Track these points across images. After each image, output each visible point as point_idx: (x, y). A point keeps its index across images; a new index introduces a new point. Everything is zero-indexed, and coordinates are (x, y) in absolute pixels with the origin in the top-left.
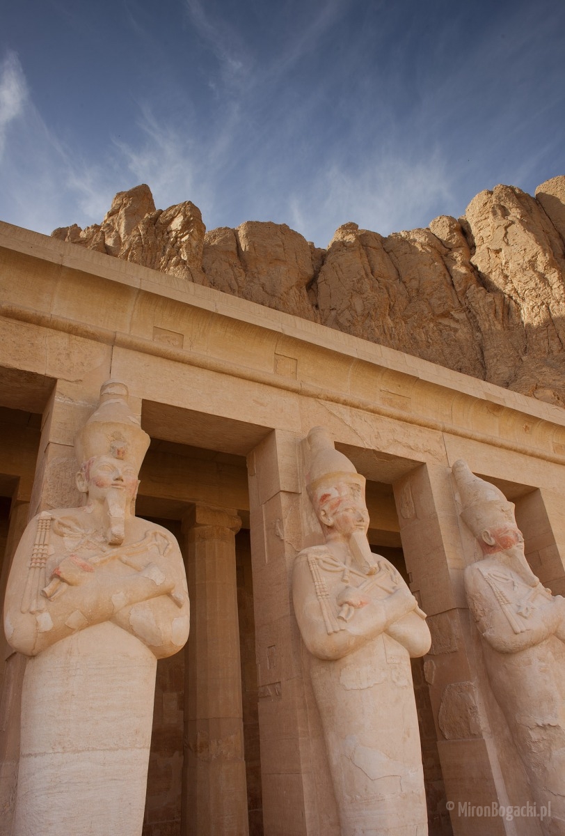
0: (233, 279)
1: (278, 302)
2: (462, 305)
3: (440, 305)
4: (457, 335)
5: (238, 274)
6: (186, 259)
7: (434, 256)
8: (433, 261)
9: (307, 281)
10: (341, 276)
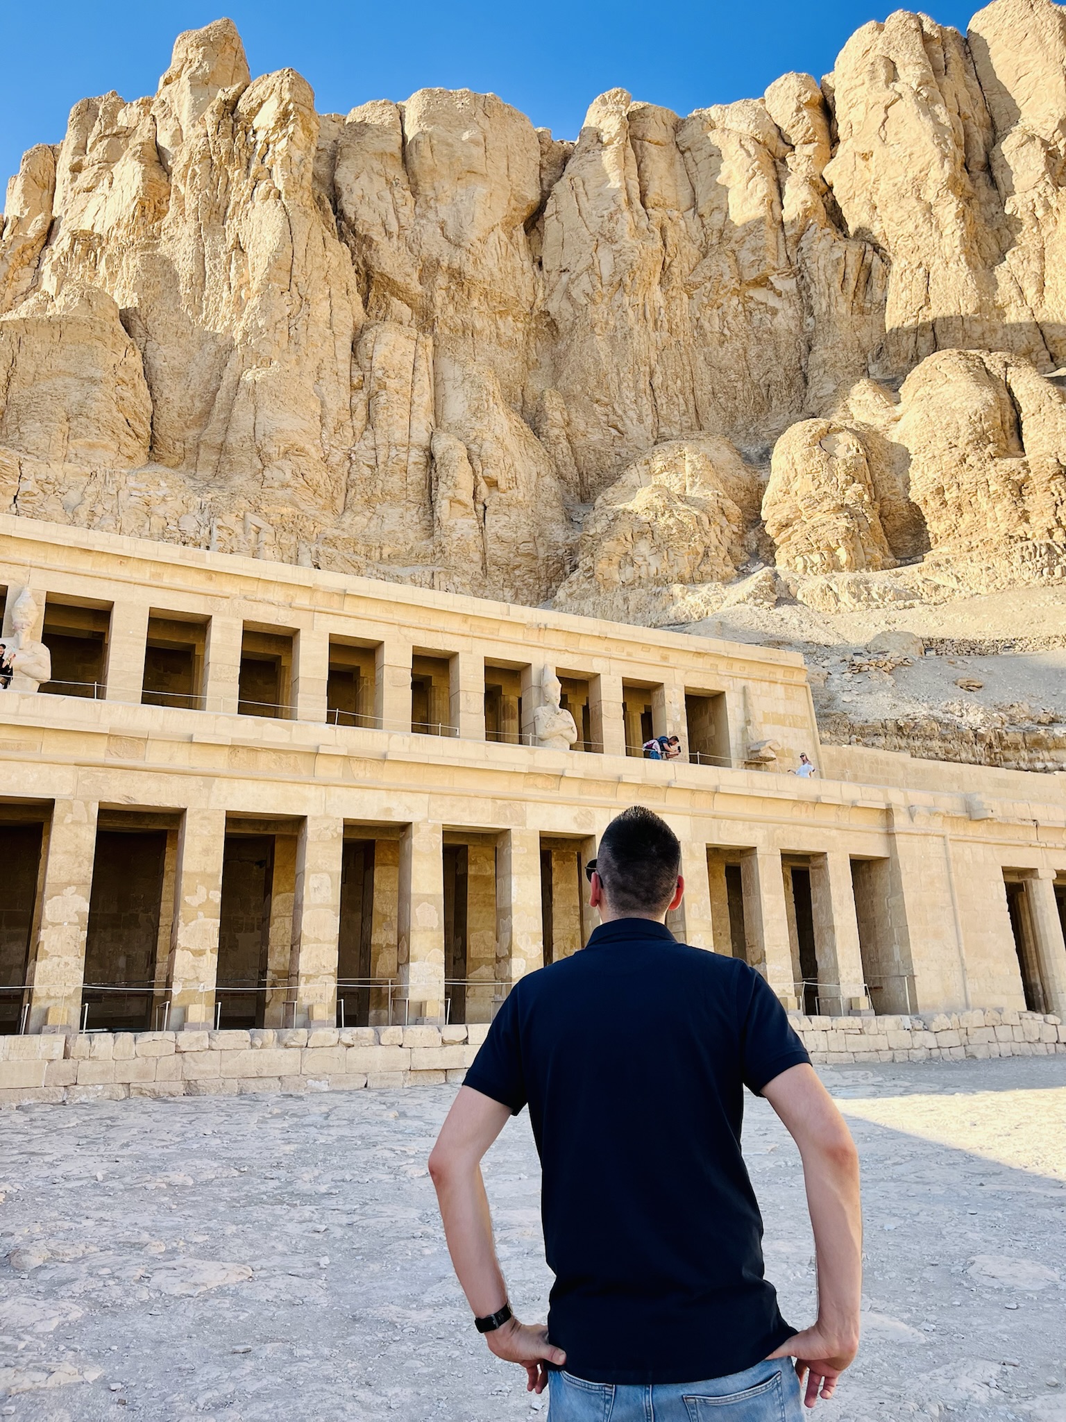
0: (392, 210)
1: (464, 258)
2: (791, 264)
3: (752, 264)
4: (775, 321)
5: (400, 201)
6: (280, 187)
7: (757, 162)
8: (755, 174)
9: (525, 214)
10: (584, 205)
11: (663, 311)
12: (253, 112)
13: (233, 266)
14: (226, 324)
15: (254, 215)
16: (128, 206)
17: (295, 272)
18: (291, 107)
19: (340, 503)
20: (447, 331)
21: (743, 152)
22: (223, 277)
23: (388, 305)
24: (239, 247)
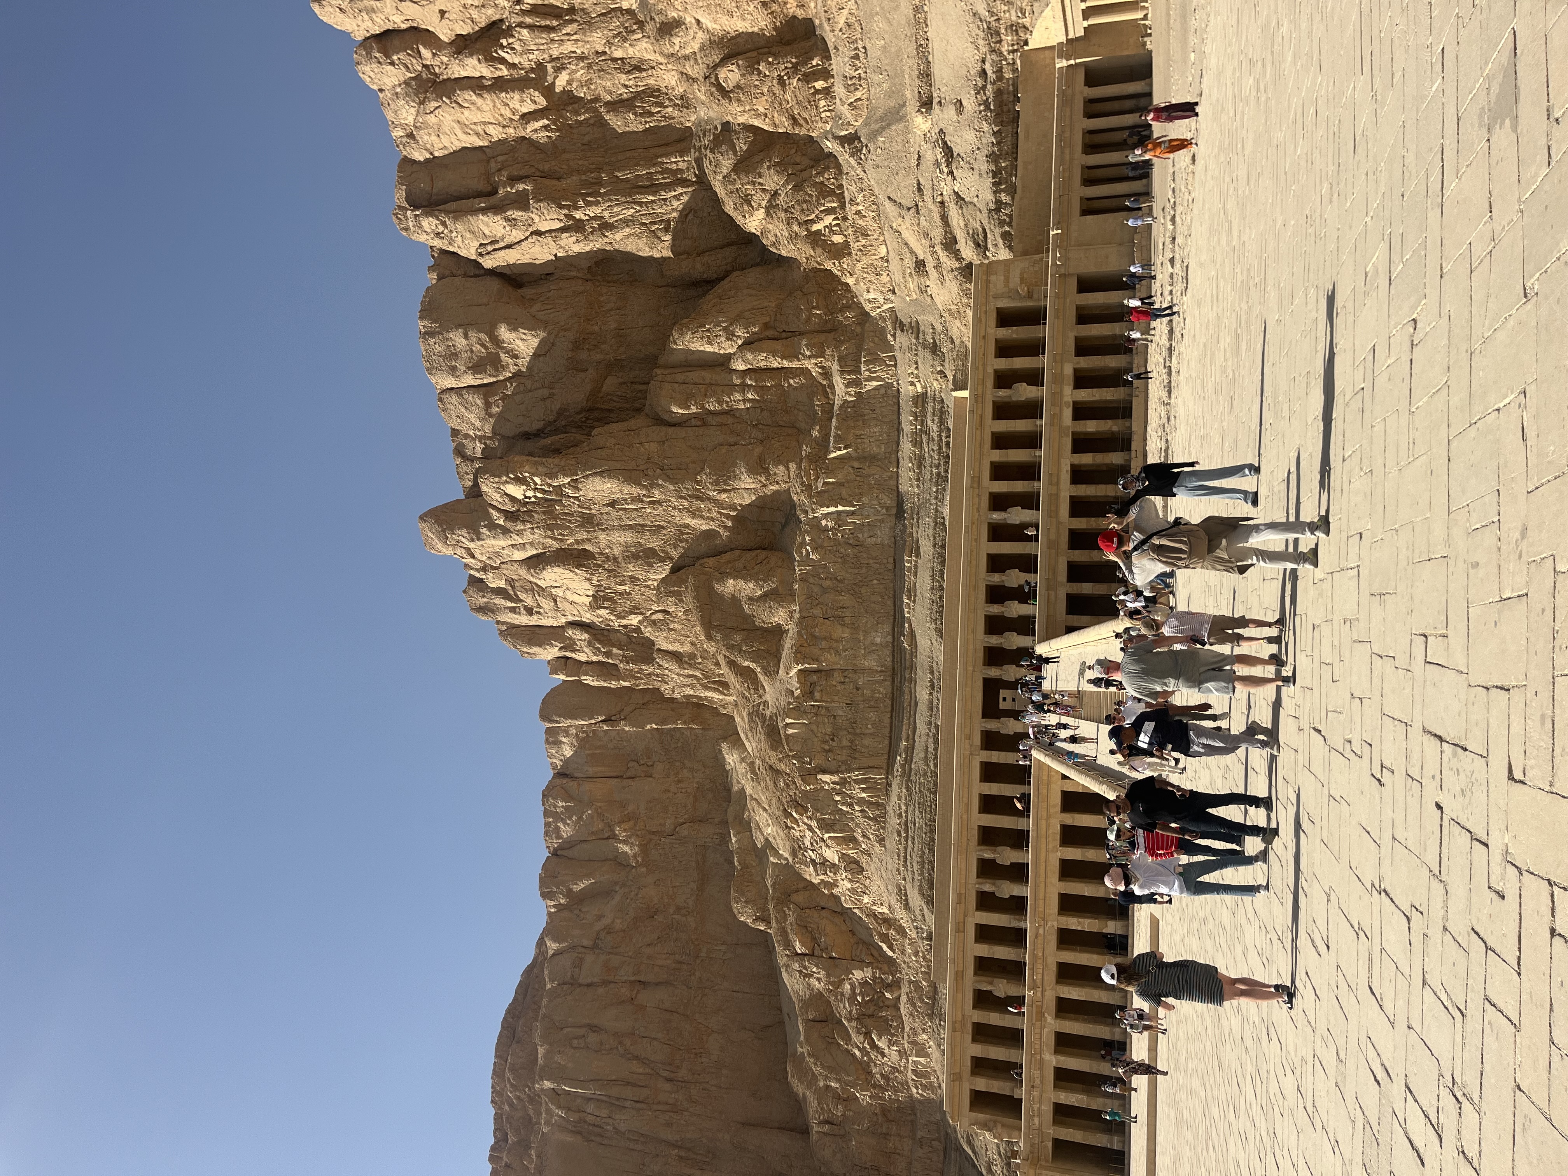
6: (569, 480)
7: (444, 99)
8: (456, 102)
9: (510, 289)
10: (502, 244)
11: (583, 177)
12: (513, 499)
13: (627, 507)
14: (670, 509)
15: (590, 495)
16: (576, 574)
17: (630, 468)
18: (511, 476)
19: (790, 431)
20: (622, 349)
21: (437, 111)
22: (635, 513)
23: (609, 394)
24: (613, 504)
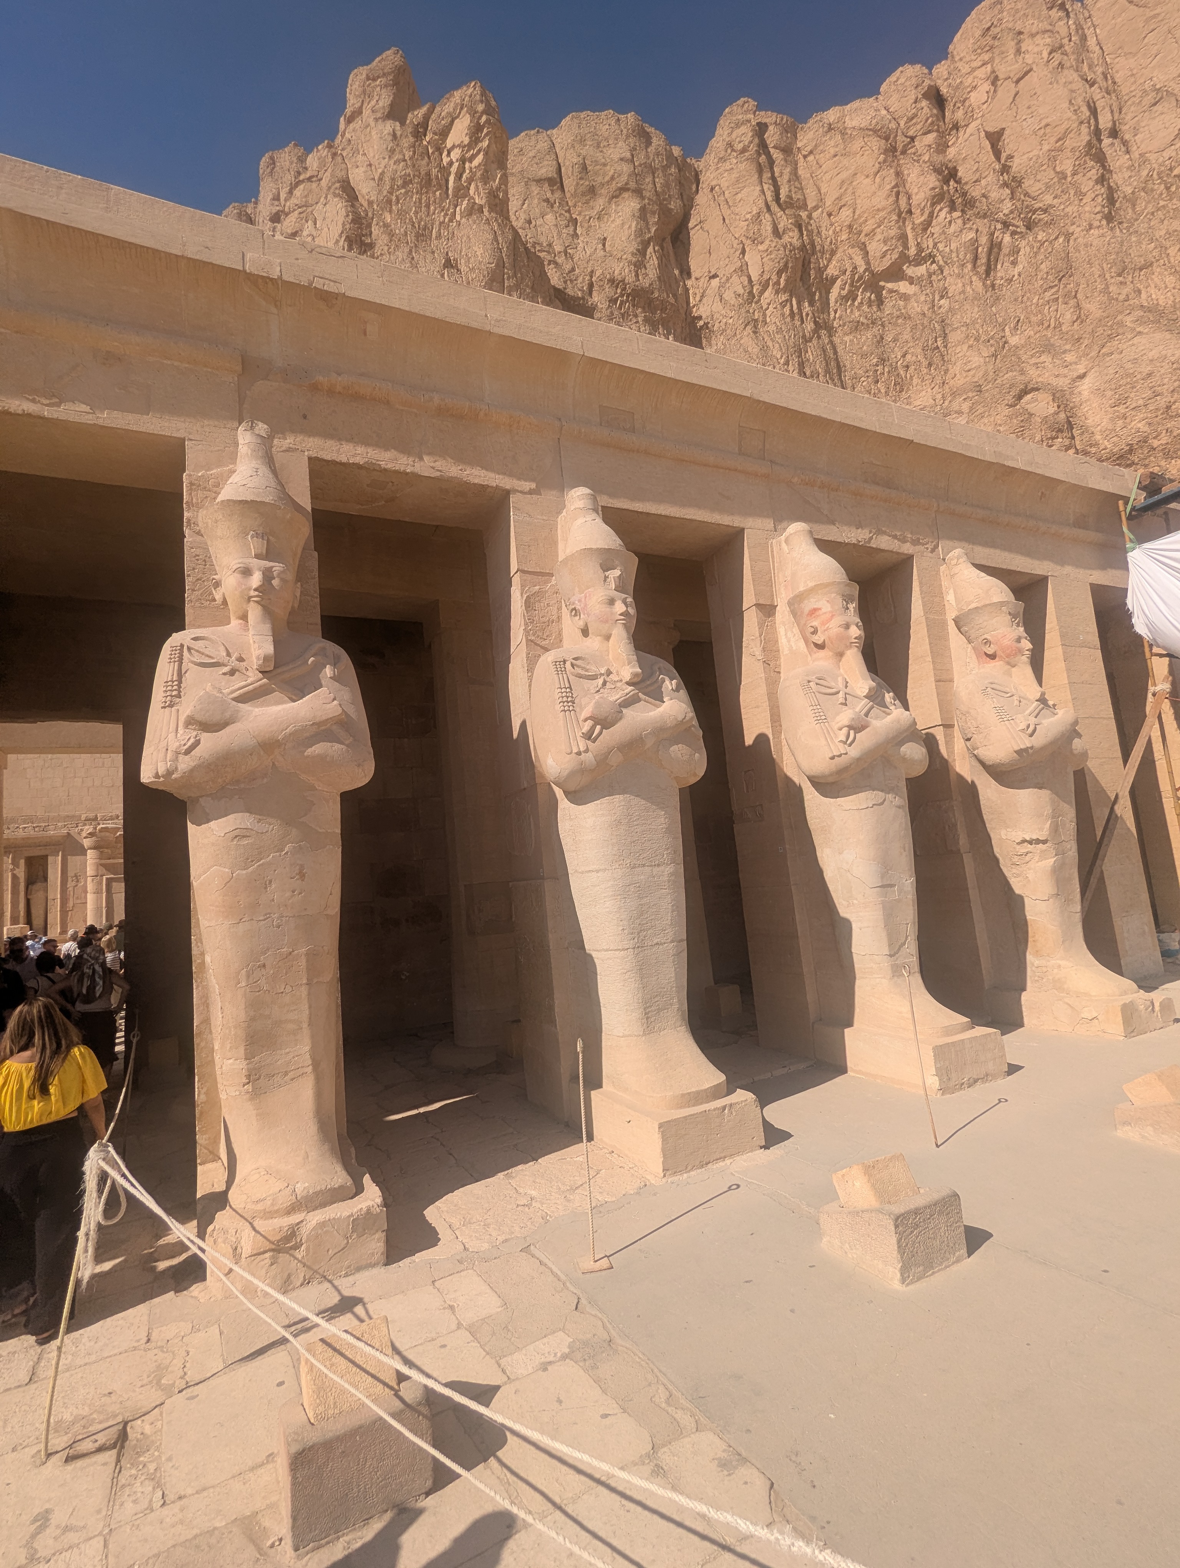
0: (557, 232)
2: (921, 251)
3: (883, 255)
4: (908, 306)
5: (564, 223)
7: (881, 157)
8: (880, 168)
9: (670, 226)
10: (726, 212)
12: (444, 133)
15: (461, 232)
17: (508, 282)
18: (484, 118)
21: (867, 149)
24: (450, 265)
